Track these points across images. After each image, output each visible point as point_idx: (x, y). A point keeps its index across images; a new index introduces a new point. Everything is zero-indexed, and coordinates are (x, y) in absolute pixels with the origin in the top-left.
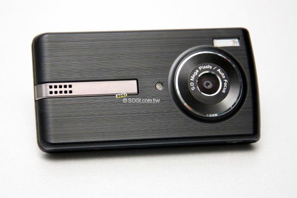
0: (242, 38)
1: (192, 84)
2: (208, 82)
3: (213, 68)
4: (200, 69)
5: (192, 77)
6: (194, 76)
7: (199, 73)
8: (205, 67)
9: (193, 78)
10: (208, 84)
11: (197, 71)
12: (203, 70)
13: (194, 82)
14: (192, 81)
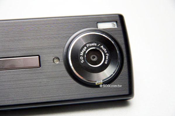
0: (119, 21)
1: (82, 58)
2: (94, 56)
3: (97, 45)
4: (88, 46)
5: (81, 52)
6: (83, 51)
7: (86, 50)
8: (91, 45)
9: (82, 54)
10: (94, 58)
11: (85, 48)
12: (90, 47)
13: (83, 56)
14: (81, 56)
